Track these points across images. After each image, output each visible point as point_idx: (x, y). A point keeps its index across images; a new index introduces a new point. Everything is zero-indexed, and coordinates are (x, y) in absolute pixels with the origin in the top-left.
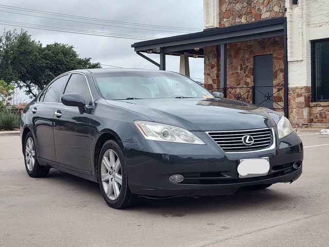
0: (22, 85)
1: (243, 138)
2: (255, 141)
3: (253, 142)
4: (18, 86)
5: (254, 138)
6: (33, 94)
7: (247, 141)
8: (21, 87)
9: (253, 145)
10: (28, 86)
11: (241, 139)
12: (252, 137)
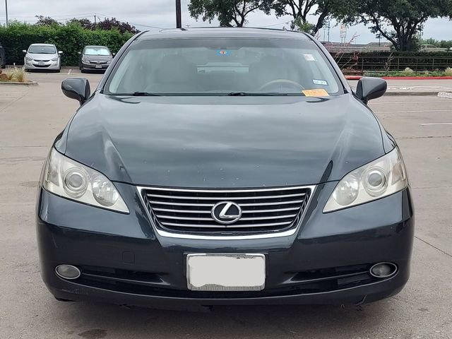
0: (367, 18)
1: (214, 206)
2: (244, 215)
3: (237, 217)
4: (363, 21)
5: (243, 208)
6: (381, 31)
7: (222, 213)
8: (366, 22)
9: (239, 222)
10: (375, 21)
11: (210, 208)
12: (238, 206)
